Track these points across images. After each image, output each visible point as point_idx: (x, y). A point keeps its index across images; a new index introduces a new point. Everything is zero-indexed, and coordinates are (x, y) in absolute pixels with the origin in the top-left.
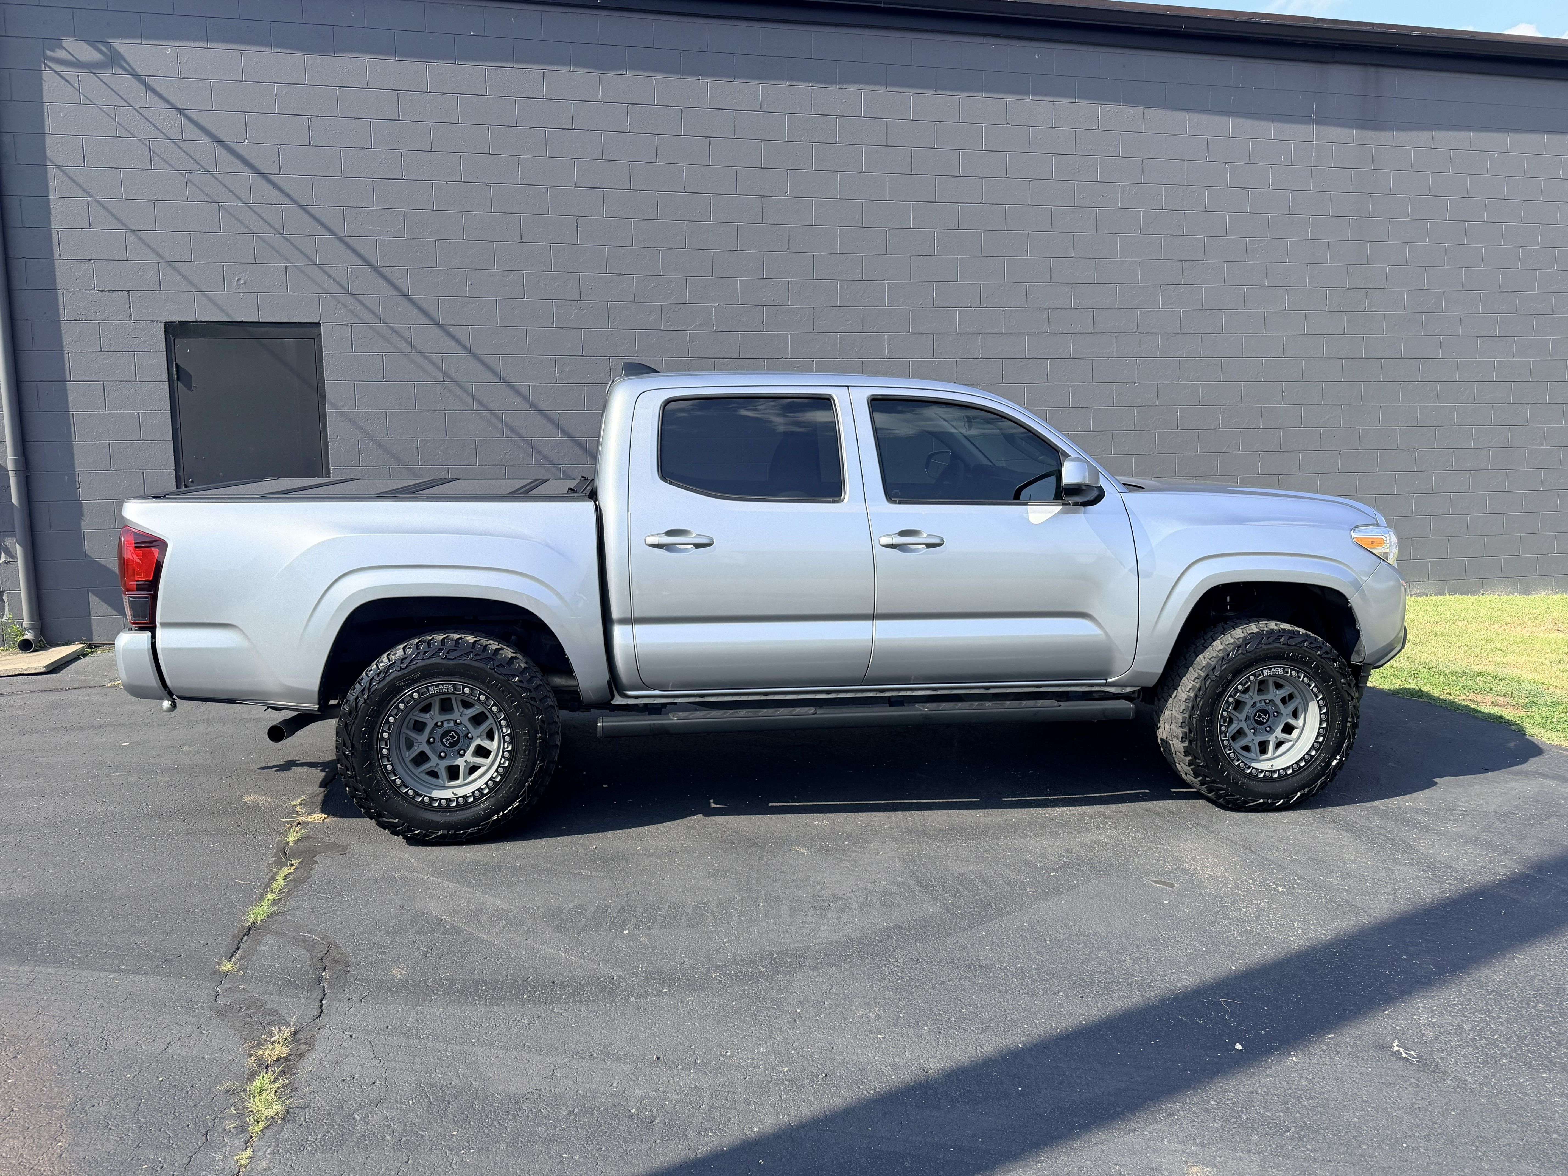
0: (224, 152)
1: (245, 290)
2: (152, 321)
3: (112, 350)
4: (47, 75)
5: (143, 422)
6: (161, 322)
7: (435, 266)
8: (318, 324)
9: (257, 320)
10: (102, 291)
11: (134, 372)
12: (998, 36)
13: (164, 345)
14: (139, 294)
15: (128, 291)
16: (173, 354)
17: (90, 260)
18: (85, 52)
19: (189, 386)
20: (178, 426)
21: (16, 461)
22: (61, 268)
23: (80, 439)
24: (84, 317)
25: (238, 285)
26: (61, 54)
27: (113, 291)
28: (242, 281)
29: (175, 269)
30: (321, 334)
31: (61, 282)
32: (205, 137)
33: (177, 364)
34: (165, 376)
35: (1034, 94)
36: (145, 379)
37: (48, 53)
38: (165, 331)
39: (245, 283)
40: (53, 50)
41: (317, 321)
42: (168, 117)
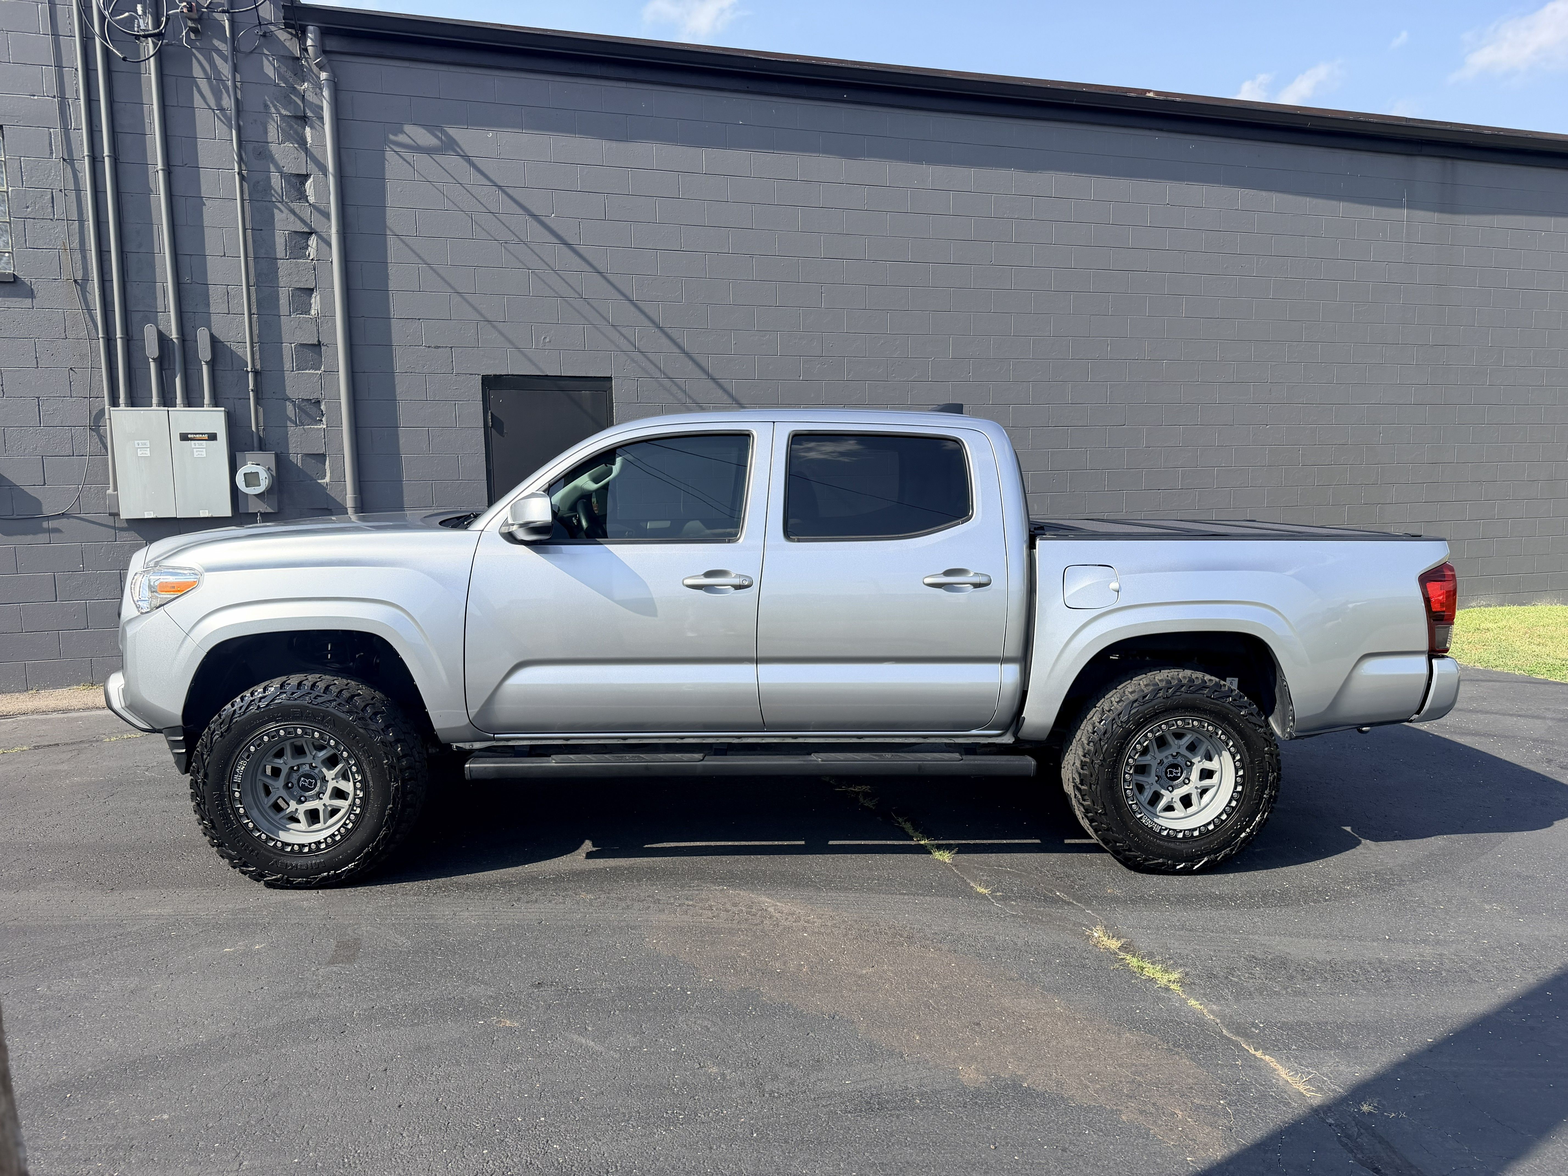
0: (535, 223)
1: (549, 348)
2: (471, 374)
3: (437, 399)
4: (389, 155)
5: (461, 464)
6: (478, 375)
7: (706, 327)
8: (610, 379)
9: (560, 375)
10: (429, 347)
11: (454, 419)
12: (1161, 130)
13: (481, 396)
14: (460, 350)
15: (451, 347)
16: (488, 403)
17: (419, 319)
18: (424, 137)
19: (501, 433)
20: (492, 468)
21: (356, 499)
22: (396, 326)
23: (407, 479)
24: (413, 370)
25: (544, 343)
26: (401, 138)
27: (437, 347)
28: (547, 340)
29: (494, 327)
30: (612, 387)
31: (396, 337)
32: (521, 212)
33: (491, 413)
34: (481, 424)
35: (1188, 180)
36: (464, 426)
37: (392, 137)
38: (482, 383)
39: (550, 342)
40: (396, 135)
41: (610, 376)
42: (488, 193)
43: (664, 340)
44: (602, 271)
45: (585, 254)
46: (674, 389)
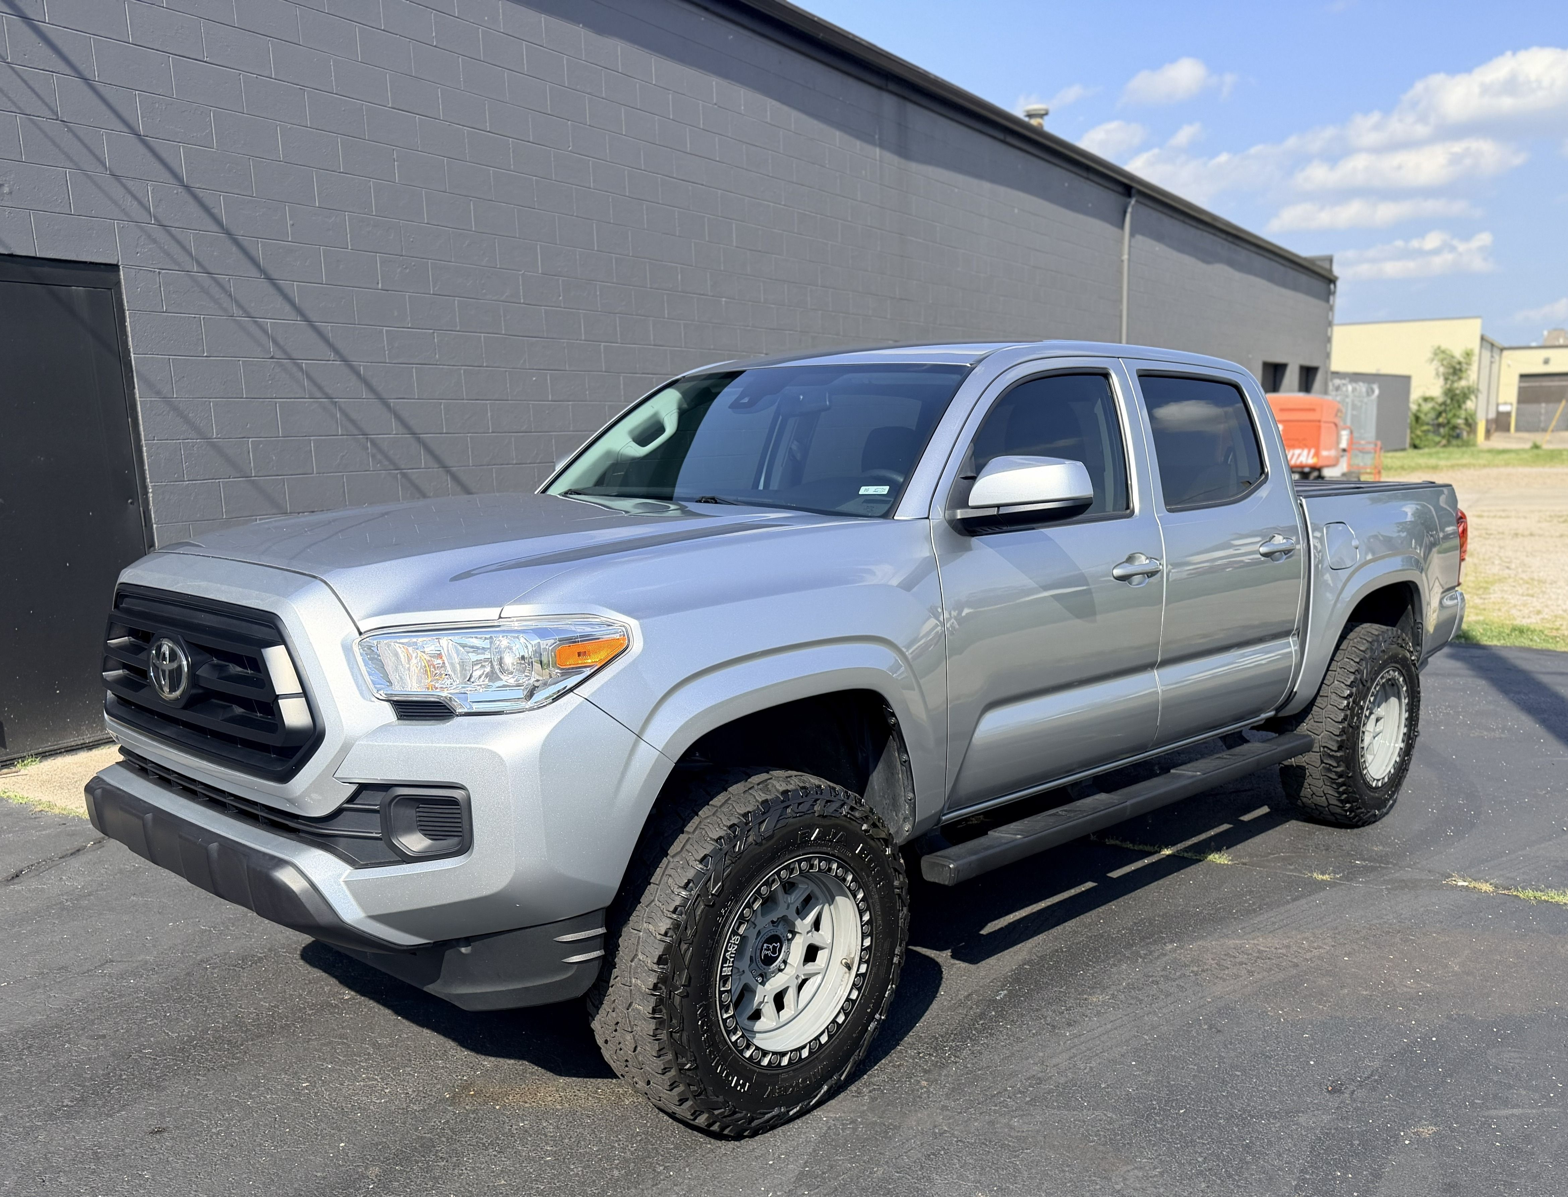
1: (10, 204)
8: (115, 267)
9: (34, 255)
28: (6, 189)
30: (120, 281)
39: (10, 193)
41: (115, 263)
43: (193, 208)
44: (88, 77)
45: (59, 43)
46: (215, 290)
